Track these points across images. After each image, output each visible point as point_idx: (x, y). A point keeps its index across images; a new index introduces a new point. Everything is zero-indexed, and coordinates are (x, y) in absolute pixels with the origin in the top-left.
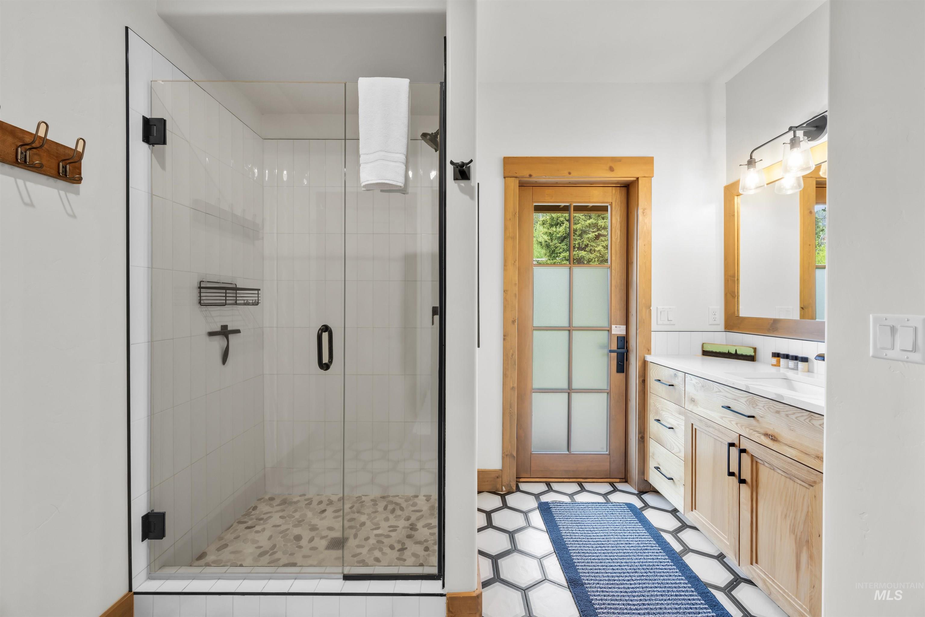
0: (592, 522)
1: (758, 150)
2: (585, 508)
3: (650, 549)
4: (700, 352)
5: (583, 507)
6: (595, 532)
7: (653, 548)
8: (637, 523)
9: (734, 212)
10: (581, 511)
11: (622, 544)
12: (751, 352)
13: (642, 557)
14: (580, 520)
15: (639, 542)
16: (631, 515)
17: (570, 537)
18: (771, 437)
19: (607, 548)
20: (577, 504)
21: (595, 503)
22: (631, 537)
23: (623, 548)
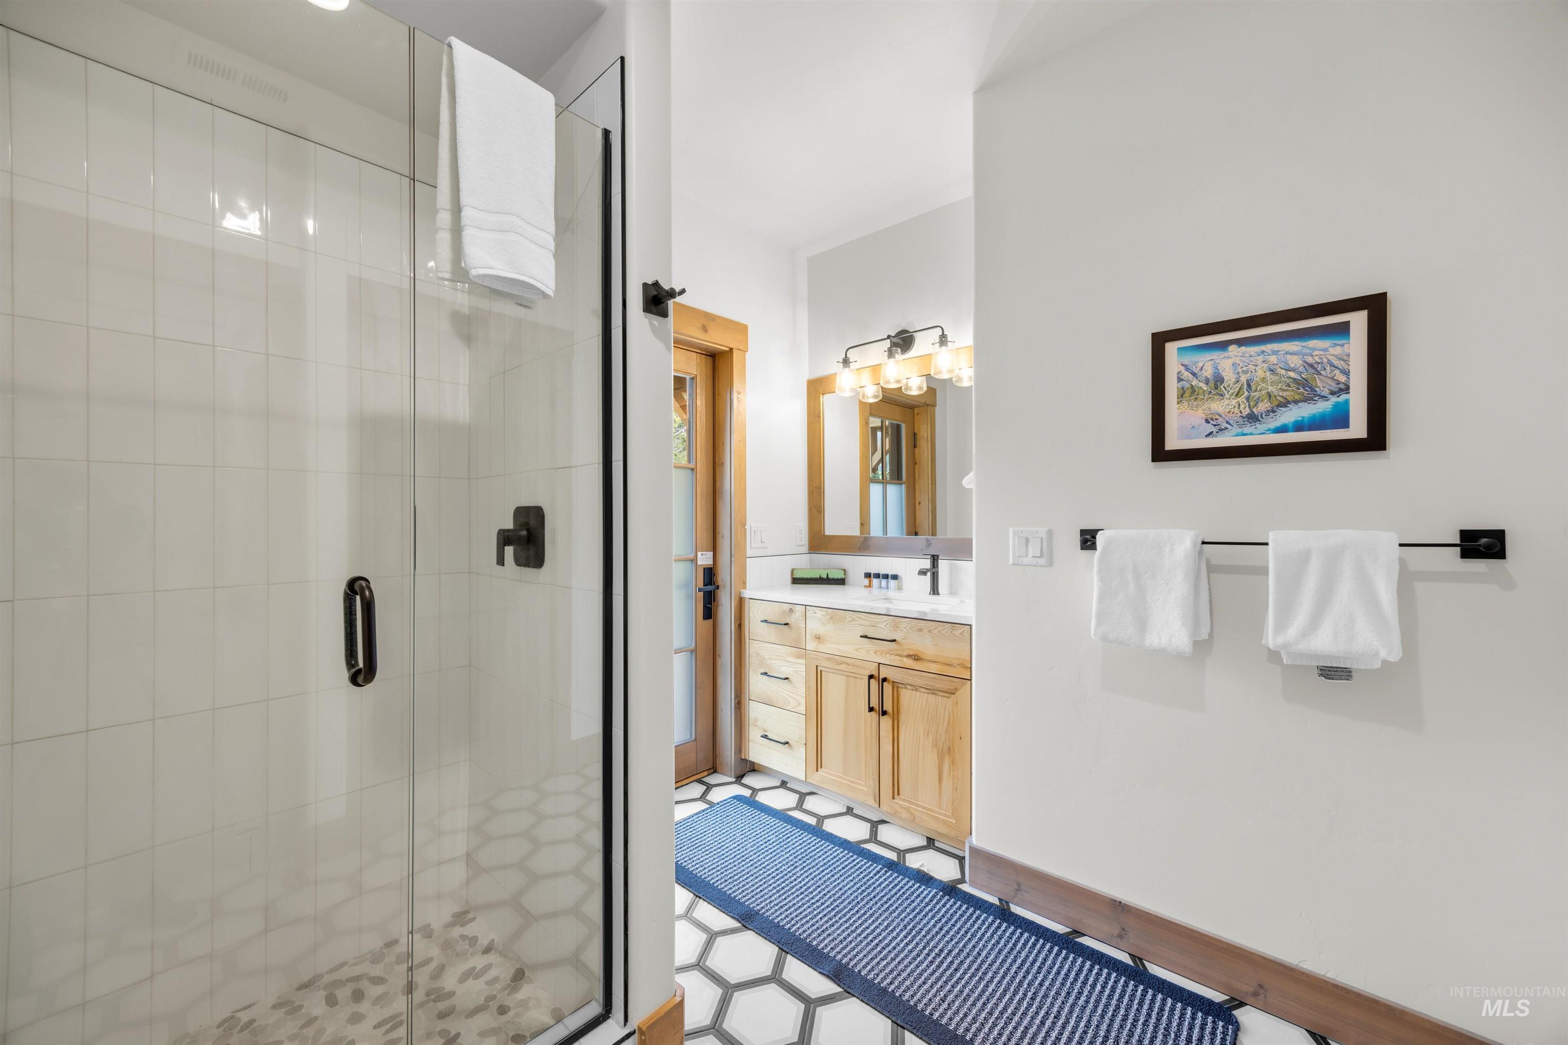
0: (713, 837)
1: (853, 349)
2: (692, 824)
3: (791, 835)
4: (789, 580)
5: (688, 824)
6: (725, 847)
7: (793, 833)
8: (759, 814)
9: (820, 413)
10: (690, 830)
11: (762, 845)
12: (839, 575)
13: (791, 848)
14: (697, 842)
15: (776, 834)
16: (747, 808)
17: (701, 869)
18: (913, 657)
19: (751, 859)
20: (678, 824)
21: (700, 813)
22: (764, 833)
23: (766, 849)
